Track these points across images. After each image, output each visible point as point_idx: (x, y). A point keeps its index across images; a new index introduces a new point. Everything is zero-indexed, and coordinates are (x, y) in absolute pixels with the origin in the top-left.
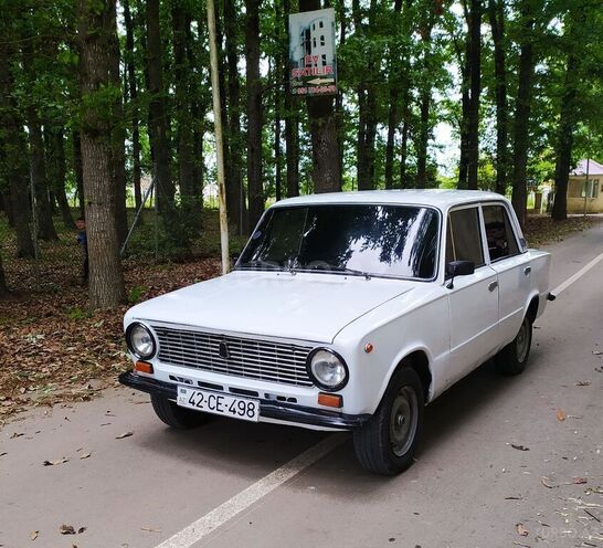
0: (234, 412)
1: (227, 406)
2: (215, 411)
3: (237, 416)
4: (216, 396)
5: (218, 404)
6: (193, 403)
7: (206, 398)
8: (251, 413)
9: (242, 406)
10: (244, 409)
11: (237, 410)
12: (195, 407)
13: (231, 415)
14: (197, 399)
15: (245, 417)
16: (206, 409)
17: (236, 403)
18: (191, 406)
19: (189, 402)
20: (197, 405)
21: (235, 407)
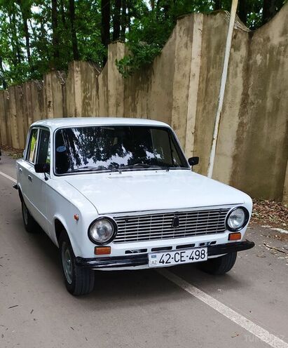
0: (193, 258)
1: (187, 257)
2: (180, 262)
3: (195, 261)
4: (179, 252)
5: (181, 257)
6: (163, 262)
7: (173, 256)
8: (203, 256)
9: (197, 253)
10: (199, 255)
11: (195, 257)
12: (165, 265)
13: (191, 261)
14: (165, 259)
15: (200, 260)
16: (173, 263)
17: (194, 253)
18: (161, 265)
19: (160, 262)
20: (166, 263)
21: (194, 255)
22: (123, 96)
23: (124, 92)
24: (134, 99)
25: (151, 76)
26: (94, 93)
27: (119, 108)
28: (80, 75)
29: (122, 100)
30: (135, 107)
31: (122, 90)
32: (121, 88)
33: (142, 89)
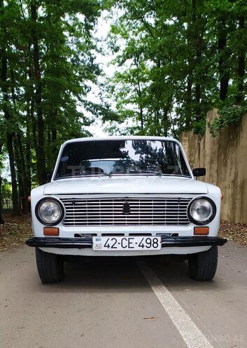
0: (143, 246)
1: (136, 244)
2: (127, 249)
3: (145, 248)
4: (127, 238)
5: (129, 243)
6: (108, 246)
7: (119, 241)
8: (155, 245)
9: (148, 241)
10: (150, 243)
11: (145, 244)
12: (110, 249)
13: (141, 249)
14: (111, 243)
15: (152, 249)
16: (119, 248)
17: (144, 240)
18: (106, 249)
19: (105, 246)
20: (112, 247)
21: (144, 242)
22: (217, 155)
23: (219, 150)
24: (225, 156)
25: (239, 132)
26: (197, 156)
27: (213, 165)
28: (188, 144)
29: (216, 158)
30: (226, 161)
31: (217, 149)
32: (216, 147)
33: (233, 145)
